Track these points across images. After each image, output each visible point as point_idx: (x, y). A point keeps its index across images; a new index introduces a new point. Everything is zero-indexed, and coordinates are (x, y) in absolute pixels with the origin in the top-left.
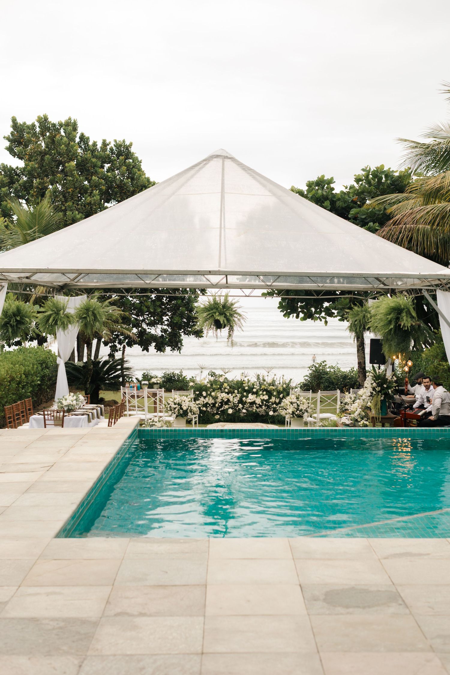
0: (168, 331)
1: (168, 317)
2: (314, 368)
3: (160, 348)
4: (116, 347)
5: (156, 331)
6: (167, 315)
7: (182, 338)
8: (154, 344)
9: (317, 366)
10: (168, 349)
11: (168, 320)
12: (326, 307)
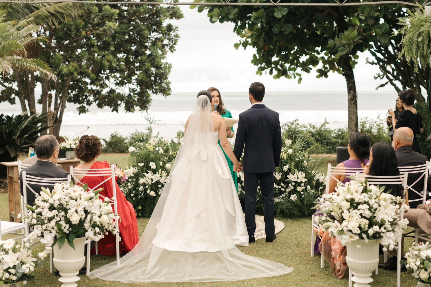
0: (136, 90)
1: (136, 77)
2: (287, 127)
3: (129, 108)
4: (85, 108)
5: (124, 90)
6: (136, 74)
7: (151, 98)
8: (123, 105)
9: (290, 125)
10: (137, 108)
11: (136, 79)
12: (303, 62)
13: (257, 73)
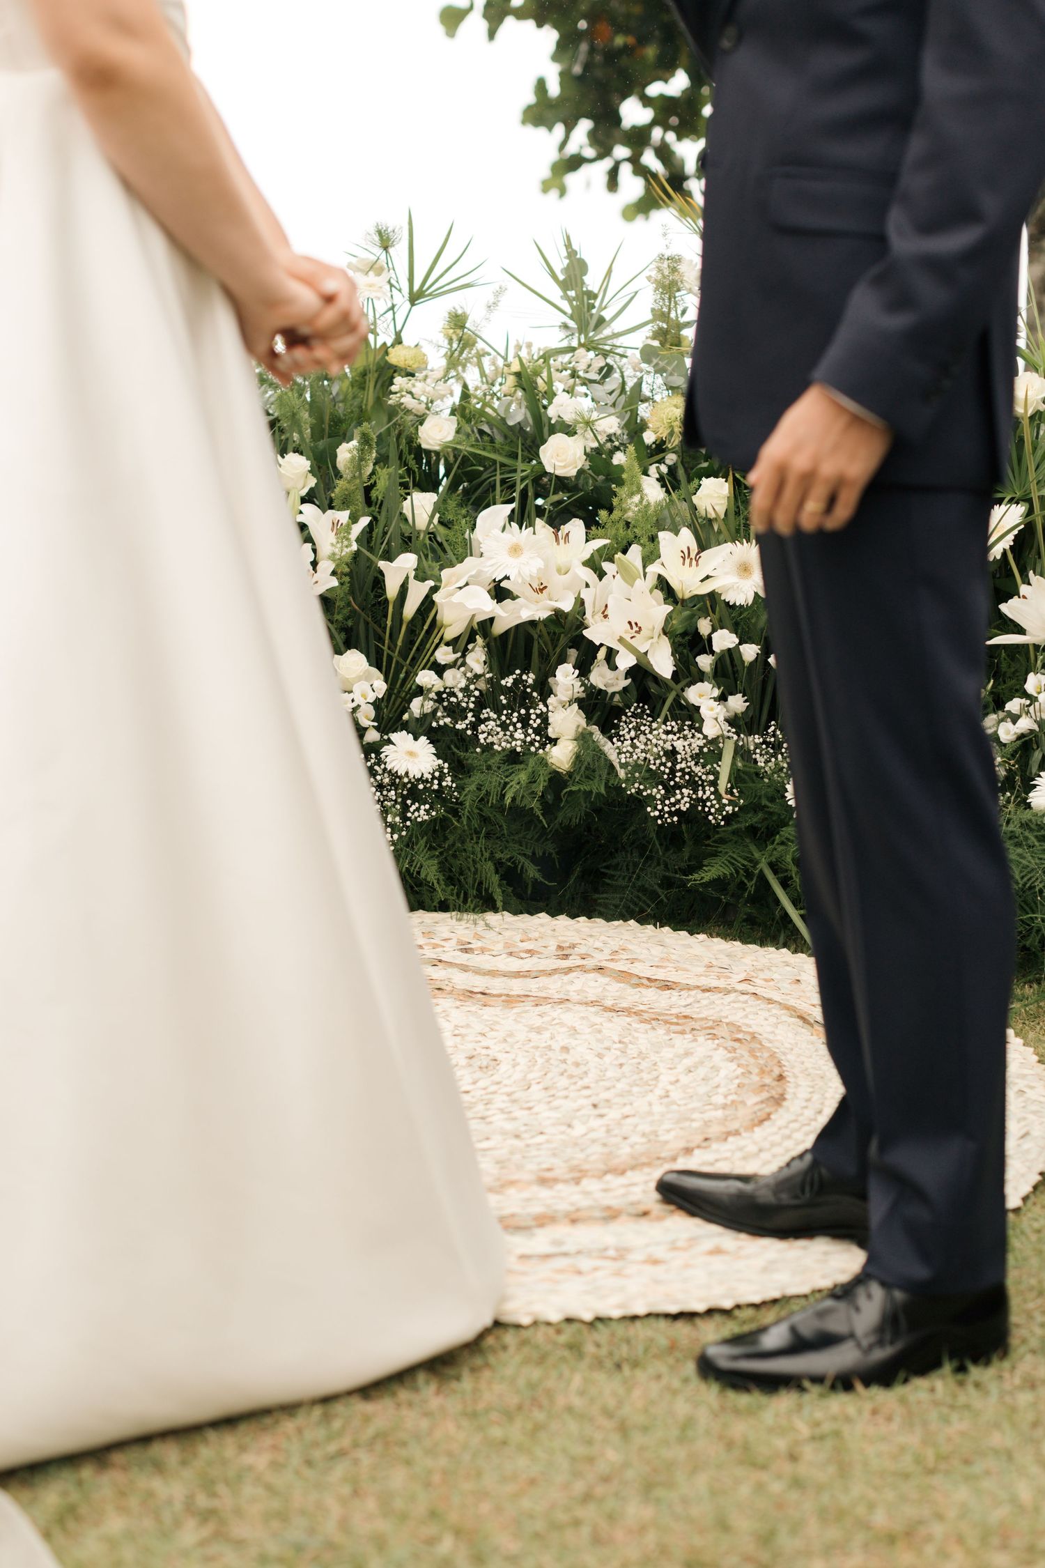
13: (546, 187)
